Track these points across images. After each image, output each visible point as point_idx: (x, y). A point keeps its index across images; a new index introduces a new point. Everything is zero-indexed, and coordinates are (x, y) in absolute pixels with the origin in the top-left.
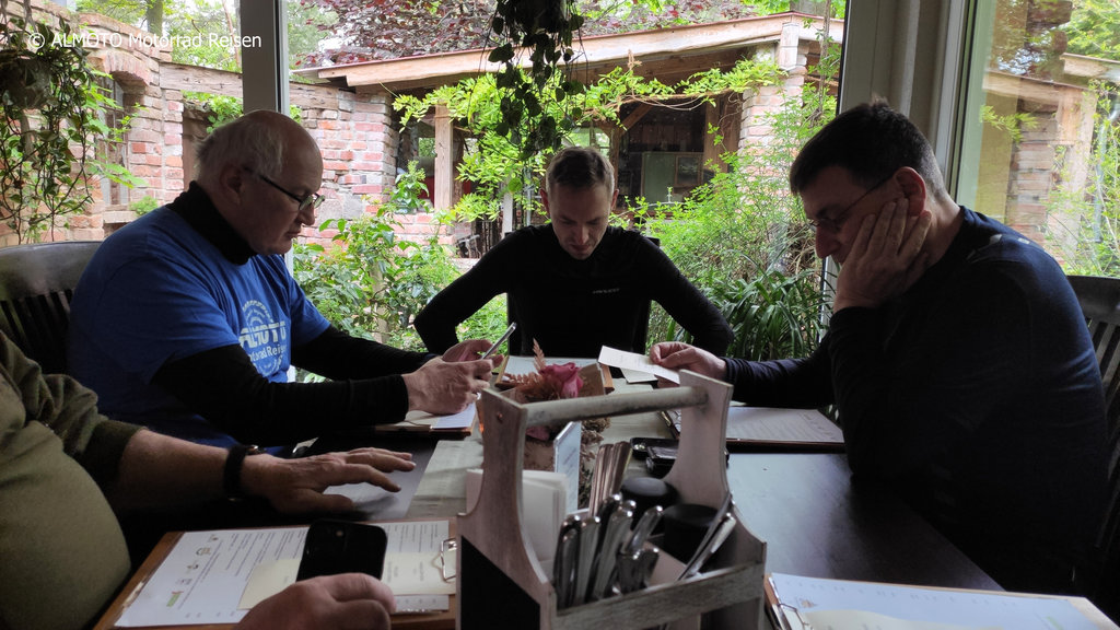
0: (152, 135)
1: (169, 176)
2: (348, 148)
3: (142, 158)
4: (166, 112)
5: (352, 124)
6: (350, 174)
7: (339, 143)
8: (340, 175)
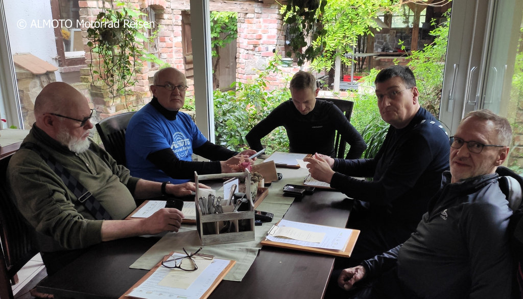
0: (168, 33)
1: (176, 52)
2: (260, 33)
3: (164, 44)
4: (174, 20)
5: (261, 20)
6: (261, 46)
7: (255, 31)
8: (255, 47)
